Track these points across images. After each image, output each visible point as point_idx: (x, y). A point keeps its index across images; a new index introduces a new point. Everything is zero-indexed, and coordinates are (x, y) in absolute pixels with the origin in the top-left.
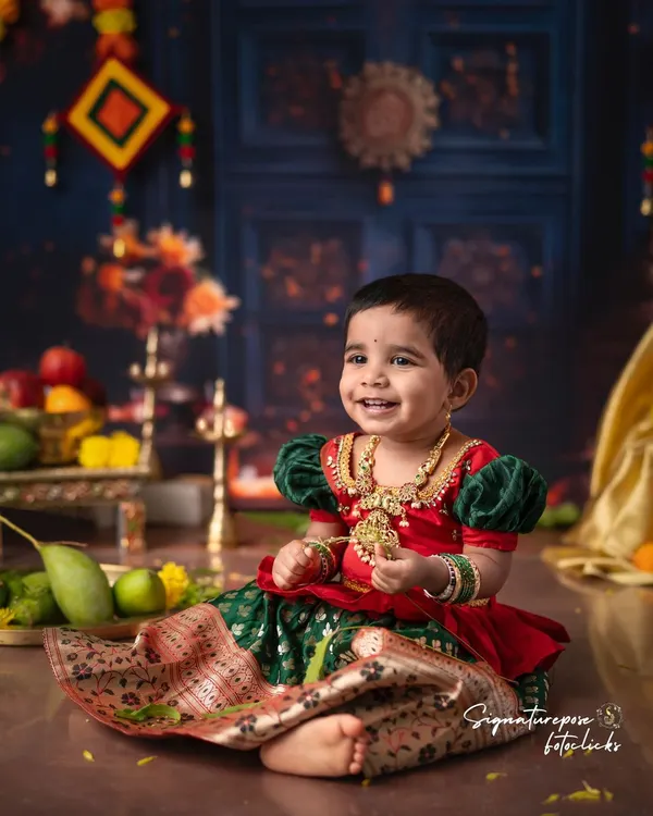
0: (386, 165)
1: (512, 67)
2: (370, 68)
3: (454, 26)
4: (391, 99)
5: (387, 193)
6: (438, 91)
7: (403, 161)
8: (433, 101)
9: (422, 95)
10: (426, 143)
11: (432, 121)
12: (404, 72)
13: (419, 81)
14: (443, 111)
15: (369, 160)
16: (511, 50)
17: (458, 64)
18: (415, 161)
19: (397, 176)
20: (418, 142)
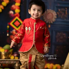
0: (49, 23)
1: (66, 11)
2: (48, 10)
3: (59, 5)
4: (50, 14)
5: (49, 26)
6: (57, 13)
7: (52, 22)
8: (56, 15)
9: (54, 14)
10: (55, 20)
11: (56, 17)
12: (52, 11)
13: (54, 12)
14: (57, 16)
15: (47, 22)
16: (66, 8)
17: (59, 10)
18: (53, 22)
19: (51, 24)
20: (54, 20)
